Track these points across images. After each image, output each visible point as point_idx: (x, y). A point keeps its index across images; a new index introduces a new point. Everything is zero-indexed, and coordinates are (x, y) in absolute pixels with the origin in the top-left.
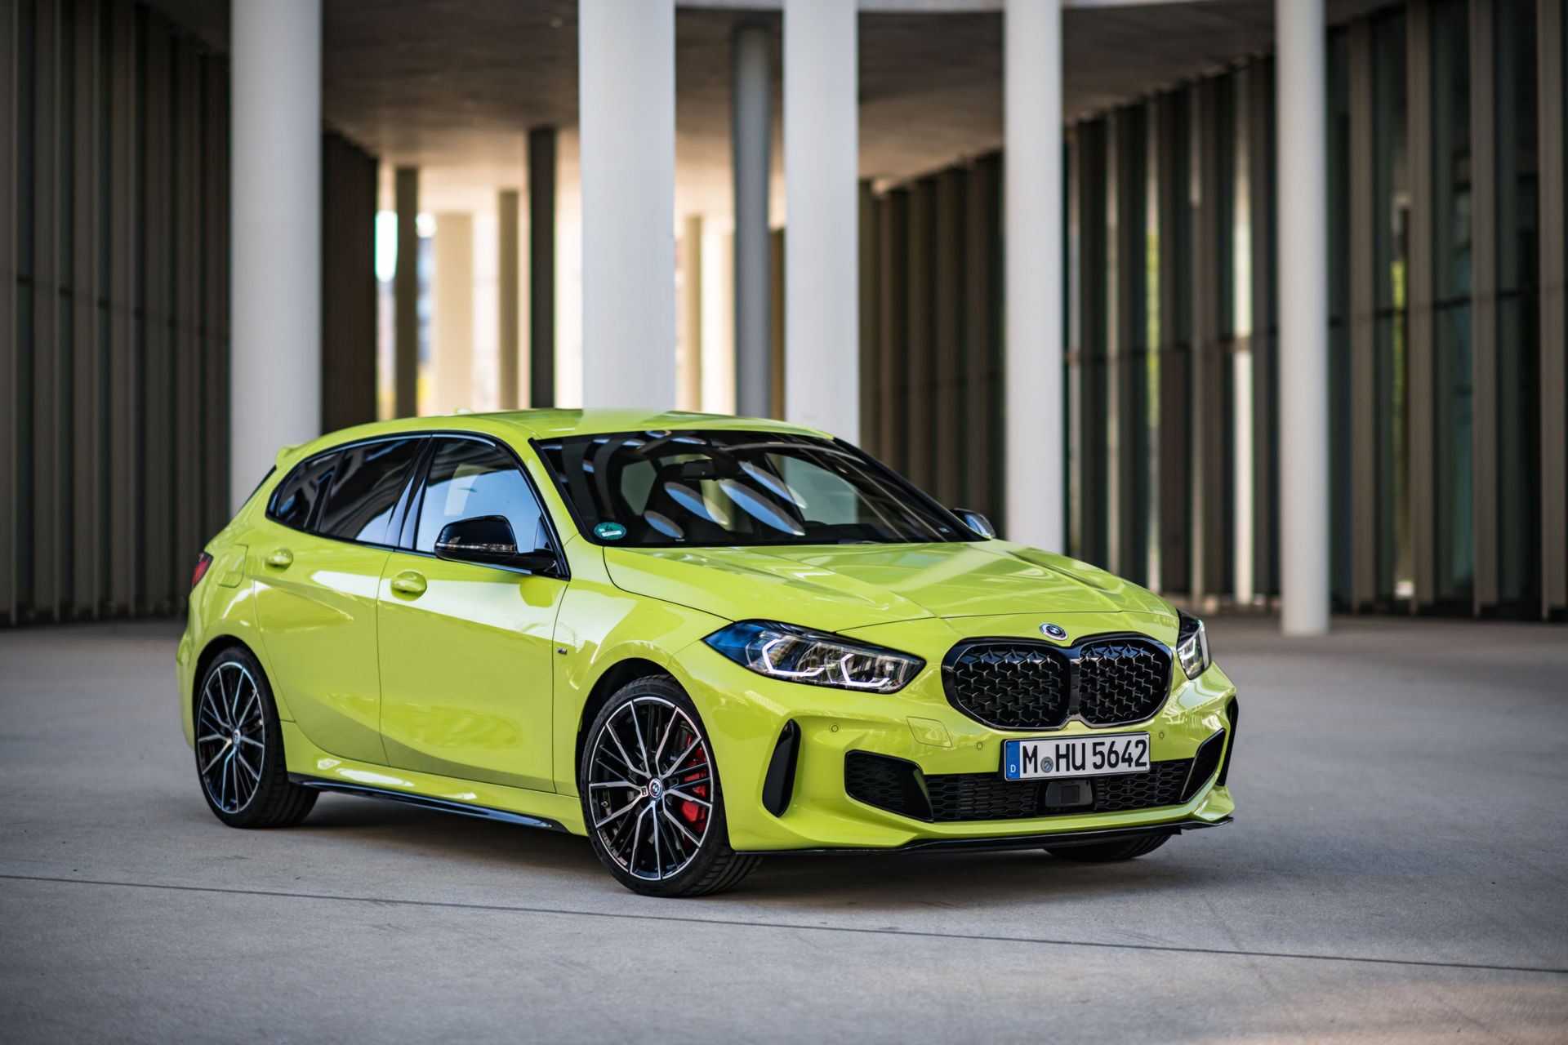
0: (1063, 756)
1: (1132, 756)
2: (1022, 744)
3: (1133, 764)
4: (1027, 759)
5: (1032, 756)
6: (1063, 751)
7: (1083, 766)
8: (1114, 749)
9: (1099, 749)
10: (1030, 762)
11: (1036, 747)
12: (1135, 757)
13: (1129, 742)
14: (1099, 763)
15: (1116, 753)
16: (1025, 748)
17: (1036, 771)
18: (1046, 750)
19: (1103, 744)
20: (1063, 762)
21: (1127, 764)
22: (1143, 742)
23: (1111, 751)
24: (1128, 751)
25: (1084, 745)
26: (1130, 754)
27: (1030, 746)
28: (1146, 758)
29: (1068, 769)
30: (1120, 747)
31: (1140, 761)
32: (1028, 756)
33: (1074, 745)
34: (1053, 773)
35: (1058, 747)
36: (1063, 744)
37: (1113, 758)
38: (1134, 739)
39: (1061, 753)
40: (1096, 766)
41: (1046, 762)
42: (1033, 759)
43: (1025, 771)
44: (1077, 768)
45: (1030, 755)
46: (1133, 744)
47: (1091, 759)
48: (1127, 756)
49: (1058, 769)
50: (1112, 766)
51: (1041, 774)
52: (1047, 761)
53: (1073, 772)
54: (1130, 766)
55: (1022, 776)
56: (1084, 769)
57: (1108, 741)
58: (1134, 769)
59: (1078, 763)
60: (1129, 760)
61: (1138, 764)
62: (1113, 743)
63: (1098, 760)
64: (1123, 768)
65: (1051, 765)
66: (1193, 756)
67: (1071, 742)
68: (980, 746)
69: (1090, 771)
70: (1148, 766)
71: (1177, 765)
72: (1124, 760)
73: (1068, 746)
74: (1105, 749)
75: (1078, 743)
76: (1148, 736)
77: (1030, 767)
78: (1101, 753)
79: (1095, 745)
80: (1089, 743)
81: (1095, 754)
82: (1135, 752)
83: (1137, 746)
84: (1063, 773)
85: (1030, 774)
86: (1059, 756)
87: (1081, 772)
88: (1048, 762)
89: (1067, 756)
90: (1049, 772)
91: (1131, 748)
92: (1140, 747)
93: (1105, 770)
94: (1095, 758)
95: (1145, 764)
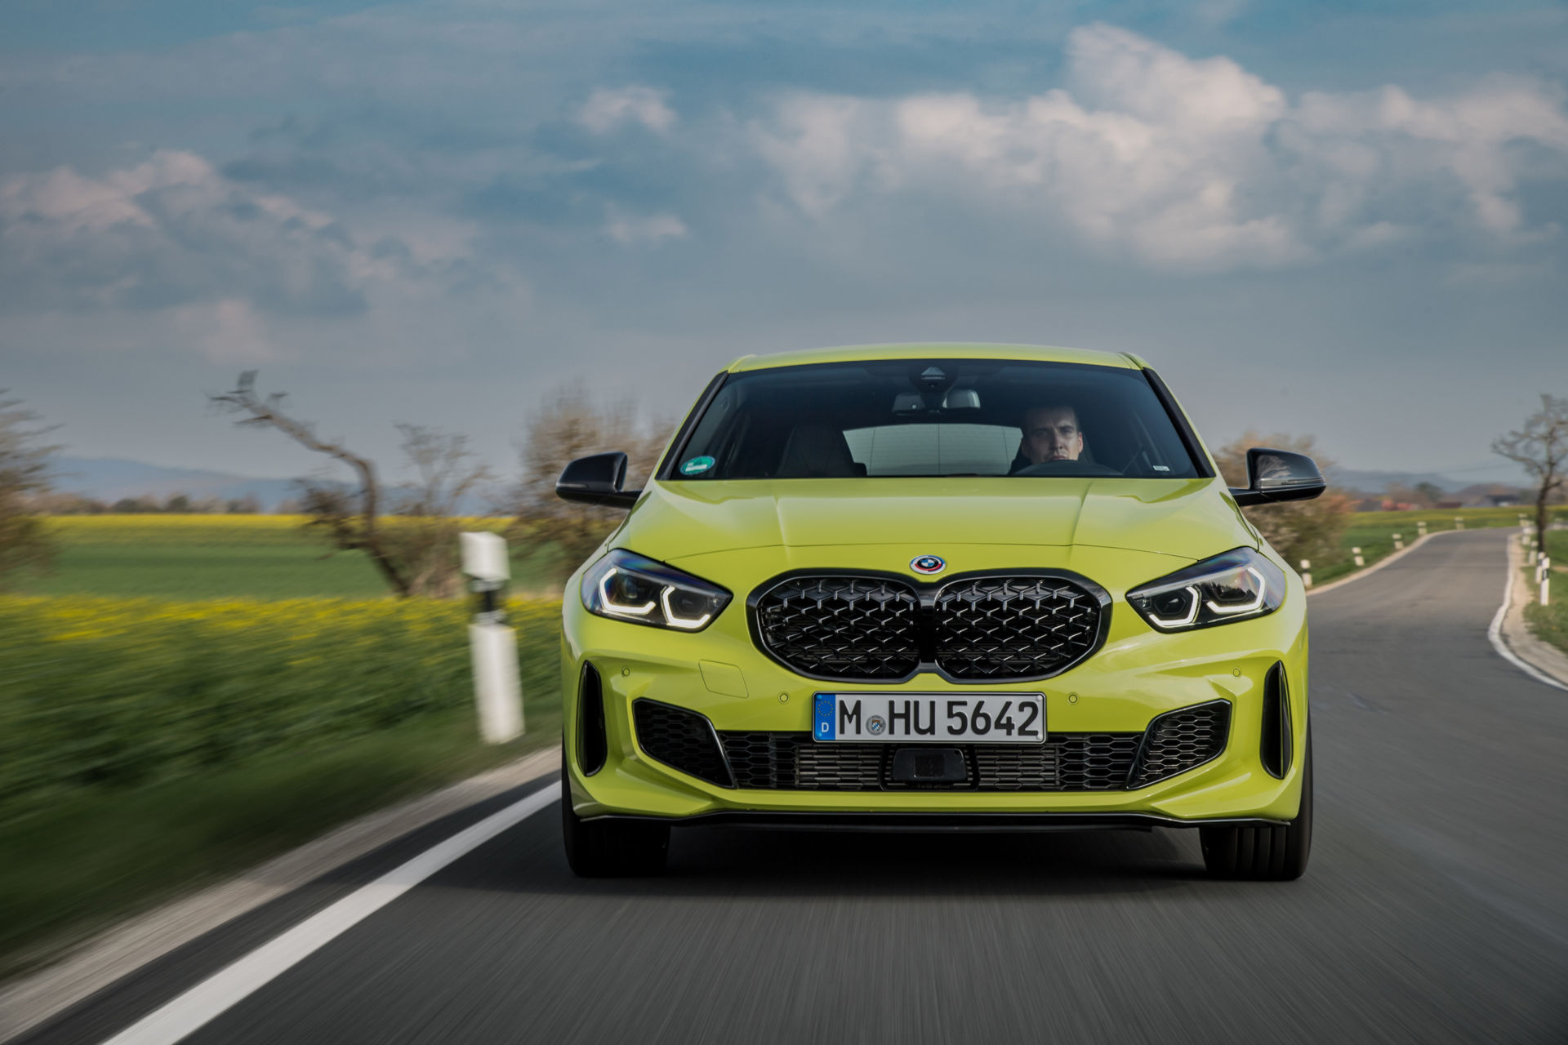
0: (899, 716)
1: (1012, 722)
2: (838, 698)
3: (1015, 732)
4: (846, 717)
5: (854, 713)
6: (899, 709)
7: (931, 730)
8: (981, 712)
9: (956, 709)
10: (850, 722)
11: (858, 704)
12: (1018, 722)
13: (1008, 704)
14: (956, 728)
15: (987, 717)
16: (842, 703)
17: (858, 731)
18: (874, 707)
19: (964, 703)
20: (899, 724)
21: (1005, 731)
22: (1033, 706)
23: (977, 713)
24: (1007, 715)
25: (933, 704)
26: (1009, 719)
27: (850, 701)
28: (1037, 725)
29: (907, 732)
30: (993, 707)
31: (1028, 729)
32: (847, 713)
33: (917, 704)
34: (885, 736)
35: (892, 704)
36: (900, 701)
37: (981, 723)
38: (1016, 701)
39: (896, 712)
40: (951, 730)
41: (873, 722)
42: (855, 717)
43: (842, 731)
44: (921, 732)
45: (850, 713)
46: (1014, 708)
47: (942, 721)
48: (1004, 721)
49: (892, 731)
50: (976, 730)
51: (866, 736)
52: (876, 720)
53: (914, 737)
54: (1009, 733)
55: (838, 737)
56: (932, 733)
57: (973, 702)
58: (1015, 738)
59: (924, 723)
60: (1009, 727)
61: (1023, 732)
62: (981, 704)
63: (956, 723)
64: (996, 736)
65: (882, 726)
66: (1144, 730)
67: (912, 699)
68: (784, 698)
69: (941, 735)
70: (1040, 736)
71: (1116, 740)
72: (998, 725)
73: (907, 704)
74: (968, 711)
75: (924, 701)
76: (1040, 698)
77: (850, 727)
78: (962, 716)
79: (951, 704)
80: (941, 703)
81: (950, 715)
82: (1018, 718)
83: (1022, 707)
84: (899, 735)
85: (849, 735)
86: (893, 716)
87: (928, 738)
88: (878, 722)
89: (909, 715)
90: (879, 734)
91: (1013, 712)
92: (1028, 711)
93: (969, 736)
94: (951, 720)
95: (1035, 733)
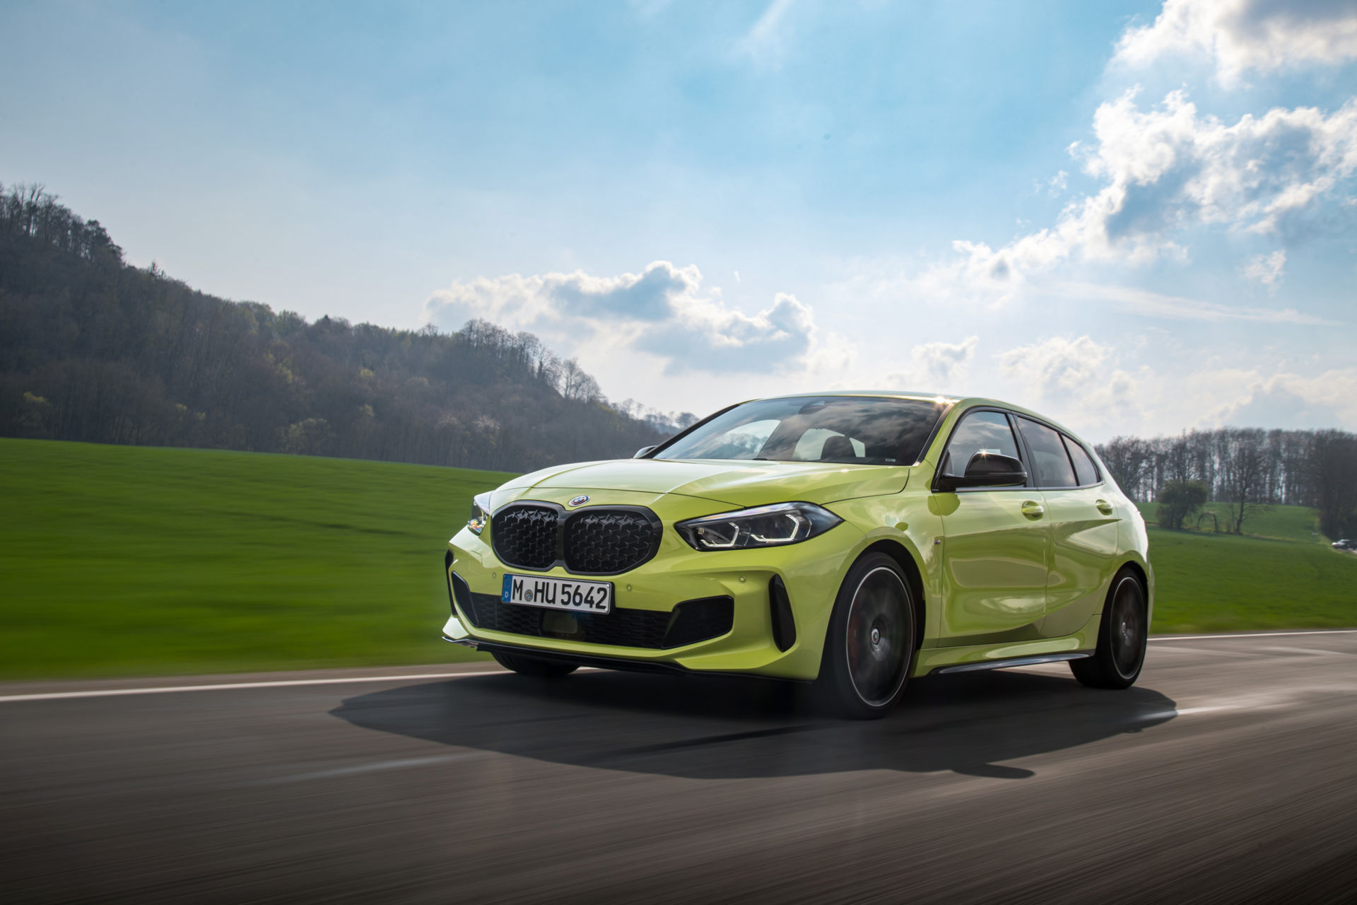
0: (540, 591)
1: (594, 600)
2: (514, 578)
3: (594, 606)
4: (516, 589)
5: (520, 587)
6: (540, 587)
7: (553, 601)
8: (579, 591)
9: (567, 589)
10: (517, 592)
11: (522, 581)
12: (596, 600)
13: (592, 588)
14: (566, 600)
15: (581, 595)
16: (515, 580)
17: (521, 599)
18: (529, 585)
19: (570, 586)
20: (539, 595)
21: (589, 605)
22: (604, 590)
23: (576, 593)
24: (591, 595)
25: (555, 585)
26: (592, 597)
27: (518, 580)
28: (606, 603)
29: (542, 601)
30: (584, 590)
31: (601, 605)
32: (516, 587)
33: (548, 584)
34: (532, 603)
35: (537, 583)
36: (540, 581)
37: (578, 599)
38: (597, 586)
39: (539, 588)
40: (562, 600)
41: (527, 593)
42: (520, 590)
43: (514, 598)
44: (549, 601)
45: (518, 586)
46: (595, 591)
47: (560, 596)
48: (589, 599)
49: (535, 600)
50: (576, 604)
51: (524, 602)
52: (529, 592)
53: (545, 604)
54: (591, 607)
55: (512, 601)
56: (554, 603)
57: (575, 585)
58: (594, 609)
59: (550, 598)
60: (591, 602)
61: (598, 606)
62: (578, 587)
63: (565, 598)
64: (584, 607)
65: (531, 596)
66: (672, 611)
67: (546, 581)
69: (558, 605)
70: (606, 609)
72: (586, 601)
73: (544, 583)
74: (572, 591)
75: (552, 583)
76: (611, 586)
77: (517, 595)
78: (568, 593)
79: (564, 586)
80: (560, 584)
81: (563, 593)
82: (597, 597)
83: (599, 591)
84: (539, 603)
85: (516, 600)
86: (537, 591)
87: (551, 605)
88: (530, 594)
89: (543, 591)
90: (530, 601)
91: (594, 593)
92: (602, 593)
93: (571, 607)
94: (563, 596)
95: (604, 607)
